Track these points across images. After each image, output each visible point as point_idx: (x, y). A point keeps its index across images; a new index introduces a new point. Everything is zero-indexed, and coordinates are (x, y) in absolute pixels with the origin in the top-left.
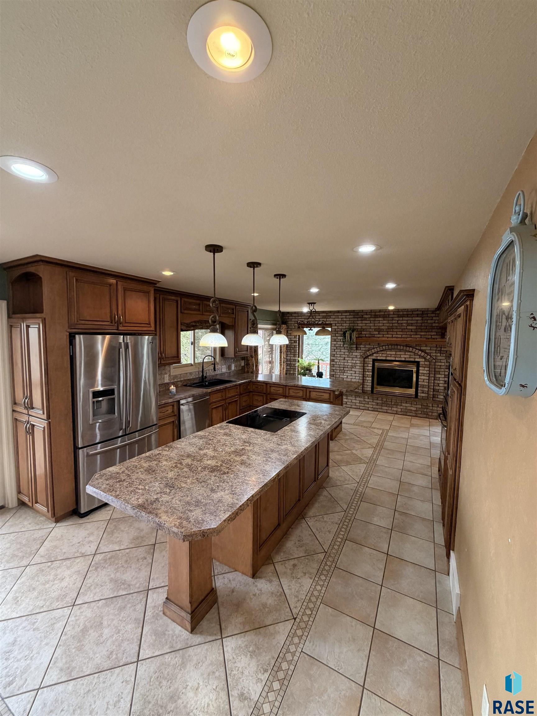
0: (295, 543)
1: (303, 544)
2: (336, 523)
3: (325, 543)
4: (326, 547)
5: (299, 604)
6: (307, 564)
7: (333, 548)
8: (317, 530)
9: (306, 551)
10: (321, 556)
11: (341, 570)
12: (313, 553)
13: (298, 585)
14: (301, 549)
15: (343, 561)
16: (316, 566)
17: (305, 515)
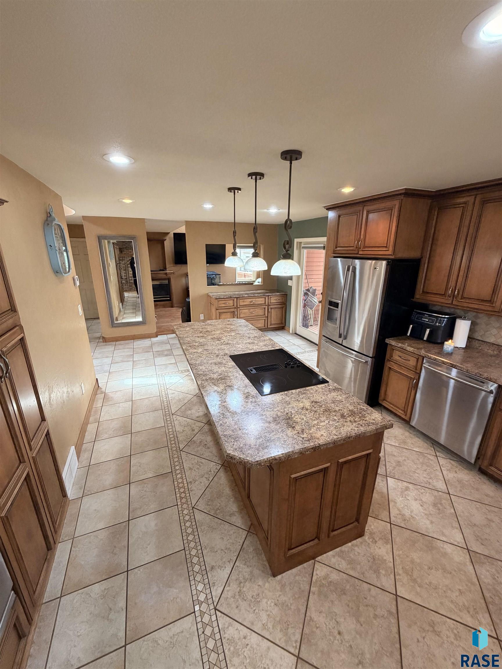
0: (206, 441)
1: (201, 445)
2: (191, 482)
3: (186, 456)
4: (183, 454)
5: (175, 419)
6: (187, 435)
7: (178, 457)
8: (202, 463)
9: (195, 442)
10: (182, 446)
11: (163, 446)
12: (189, 444)
13: (182, 425)
14: (199, 441)
15: (164, 453)
16: (180, 439)
17: (225, 469)
